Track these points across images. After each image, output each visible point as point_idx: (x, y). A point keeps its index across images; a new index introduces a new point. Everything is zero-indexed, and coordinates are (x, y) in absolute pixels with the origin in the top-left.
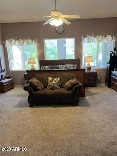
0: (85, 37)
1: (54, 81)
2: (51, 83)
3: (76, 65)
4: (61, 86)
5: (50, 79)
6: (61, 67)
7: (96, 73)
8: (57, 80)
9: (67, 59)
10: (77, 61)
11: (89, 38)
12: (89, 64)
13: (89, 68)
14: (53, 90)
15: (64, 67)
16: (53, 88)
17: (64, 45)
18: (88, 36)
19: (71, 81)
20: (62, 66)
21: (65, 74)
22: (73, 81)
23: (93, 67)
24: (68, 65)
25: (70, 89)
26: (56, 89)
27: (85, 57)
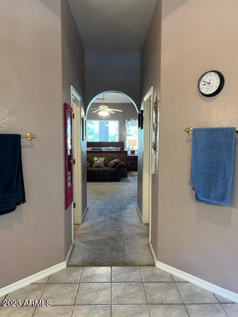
0: (129, 120)
1: (99, 160)
2: (96, 162)
3: (120, 148)
4: (106, 165)
5: (96, 159)
6: (104, 149)
7: (137, 156)
8: (102, 159)
9: (110, 141)
10: (121, 144)
11: (133, 122)
12: (133, 148)
13: (133, 152)
14: (99, 168)
15: (107, 149)
16: (98, 167)
17: (106, 125)
18: (132, 120)
19: (114, 160)
20: (106, 148)
21: (109, 155)
22: (116, 160)
23: (137, 151)
24: (111, 148)
25: (114, 166)
26: (101, 167)
27: (129, 140)
